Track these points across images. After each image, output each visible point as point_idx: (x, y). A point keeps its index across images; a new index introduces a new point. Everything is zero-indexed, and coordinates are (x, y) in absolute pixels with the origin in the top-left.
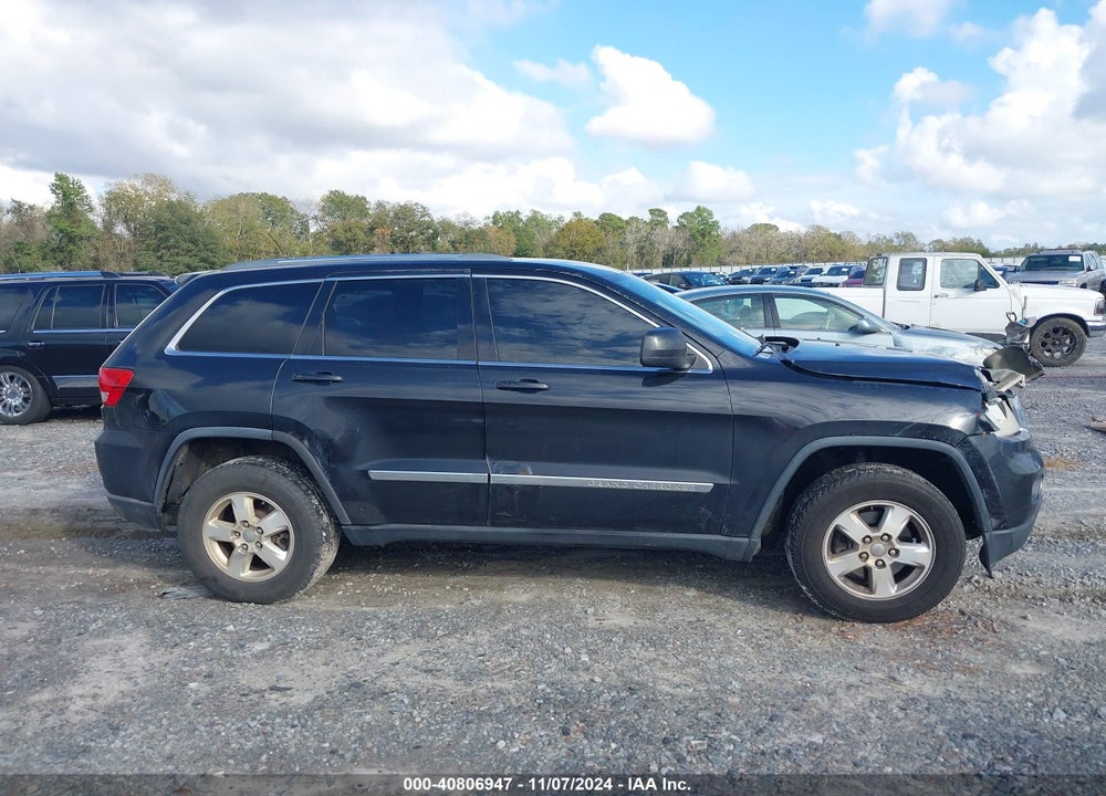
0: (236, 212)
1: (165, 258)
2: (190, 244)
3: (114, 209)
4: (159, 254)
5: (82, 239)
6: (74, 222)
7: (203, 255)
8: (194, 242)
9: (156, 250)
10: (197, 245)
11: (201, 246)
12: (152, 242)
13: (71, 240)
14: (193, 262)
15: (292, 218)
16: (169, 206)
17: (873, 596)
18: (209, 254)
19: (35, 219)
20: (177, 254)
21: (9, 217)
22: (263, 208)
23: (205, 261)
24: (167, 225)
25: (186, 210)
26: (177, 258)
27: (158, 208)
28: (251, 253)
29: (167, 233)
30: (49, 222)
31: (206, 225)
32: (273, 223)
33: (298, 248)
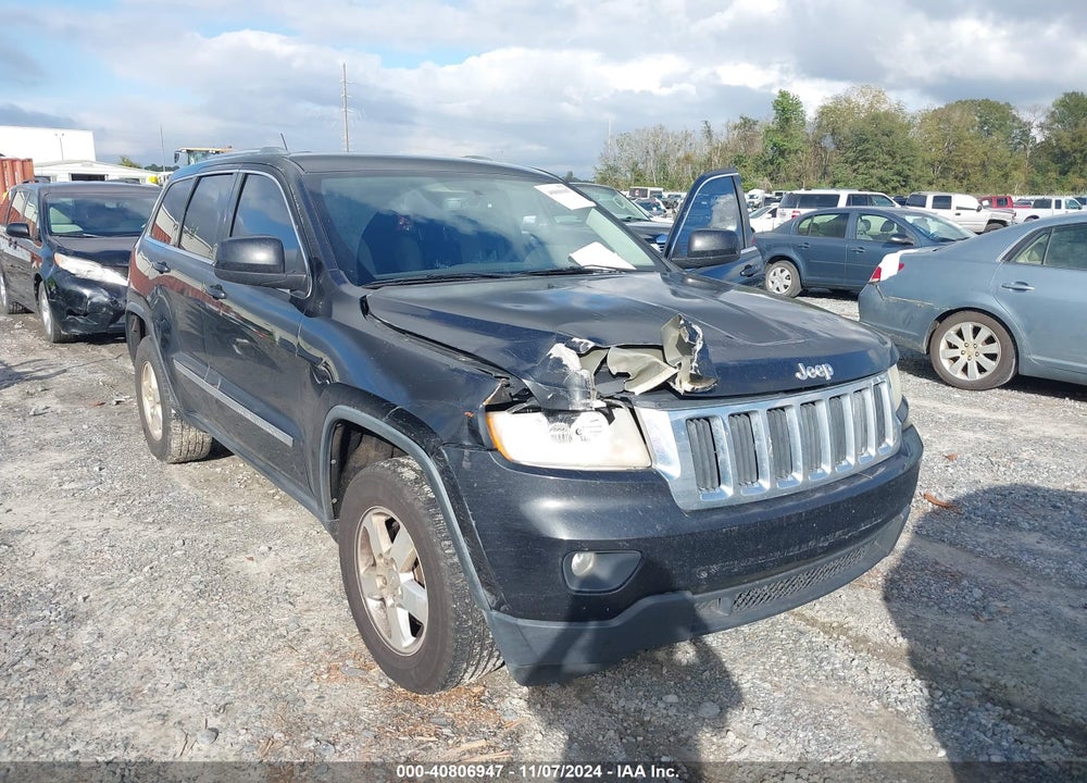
0: (948, 121)
1: (860, 171)
2: (886, 157)
3: (825, 122)
4: (856, 167)
5: (789, 153)
6: (786, 136)
7: (898, 168)
8: (892, 155)
9: (852, 163)
10: (894, 158)
11: (898, 158)
12: (851, 155)
13: (782, 153)
14: (887, 175)
15: (1012, 128)
16: (875, 118)
17: (388, 639)
18: (906, 167)
19: (757, 134)
20: (873, 167)
21: (736, 132)
22: (980, 117)
23: (899, 173)
24: (869, 137)
25: (892, 121)
26: (872, 171)
27: (864, 120)
28: (954, 167)
29: (867, 146)
30: (766, 136)
31: (910, 136)
32: (989, 133)
33: (1011, 161)
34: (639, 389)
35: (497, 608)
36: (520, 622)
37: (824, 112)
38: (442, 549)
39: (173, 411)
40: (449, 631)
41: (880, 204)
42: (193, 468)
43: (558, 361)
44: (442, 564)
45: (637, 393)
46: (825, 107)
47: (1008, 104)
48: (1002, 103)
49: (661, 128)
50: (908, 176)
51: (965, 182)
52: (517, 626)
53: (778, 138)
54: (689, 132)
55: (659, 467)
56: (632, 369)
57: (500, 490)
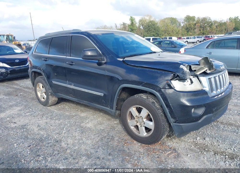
0: (165, 22)
1: (149, 33)
2: (154, 30)
3: (140, 23)
6: (133, 26)
7: (156, 32)
8: (155, 29)
9: (147, 32)
10: (155, 30)
11: (156, 30)
12: (147, 30)
13: (132, 30)
14: (154, 34)
15: (177, 23)
16: (151, 22)
17: (139, 135)
18: (158, 32)
19: (126, 26)
20: (151, 32)
21: (122, 26)
22: (171, 21)
23: (157, 33)
24: (150, 26)
25: (154, 22)
26: (152, 33)
27: (148, 22)
28: (167, 32)
29: (150, 28)
30: (129, 27)
31: (158, 25)
32: (173, 24)
33: (178, 30)
34: (198, 73)
35: (175, 122)
36: (181, 124)
37: (140, 21)
38: (159, 112)
39: (50, 94)
40: (162, 129)
41: (159, 39)
42: (53, 107)
43: (182, 68)
44: (159, 115)
45: (198, 74)
46: (140, 20)
47: (176, 18)
48: (175, 18)
49: (106, 26)
50: (158, 34)
51: (169, 35)
52: (180, 125)
53: (131, 27)
54: (112, 26)
55: (204, 89)
56: (197, 69)
57: (176, 97)
